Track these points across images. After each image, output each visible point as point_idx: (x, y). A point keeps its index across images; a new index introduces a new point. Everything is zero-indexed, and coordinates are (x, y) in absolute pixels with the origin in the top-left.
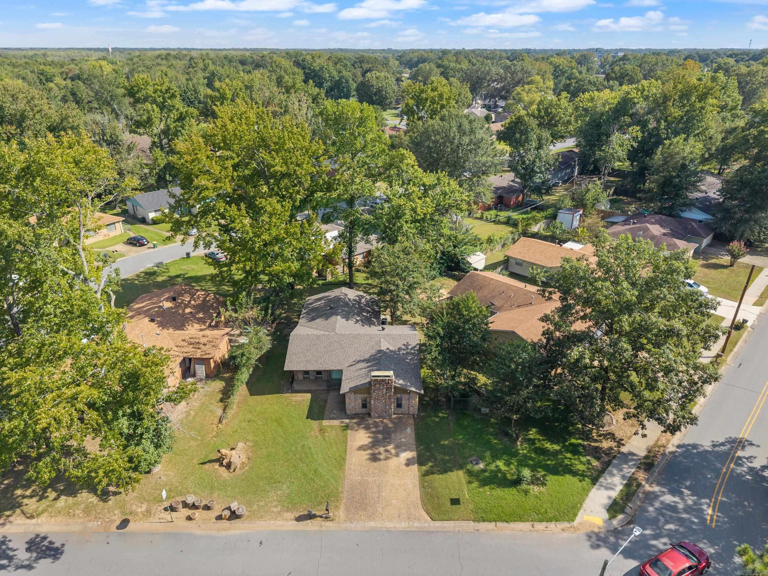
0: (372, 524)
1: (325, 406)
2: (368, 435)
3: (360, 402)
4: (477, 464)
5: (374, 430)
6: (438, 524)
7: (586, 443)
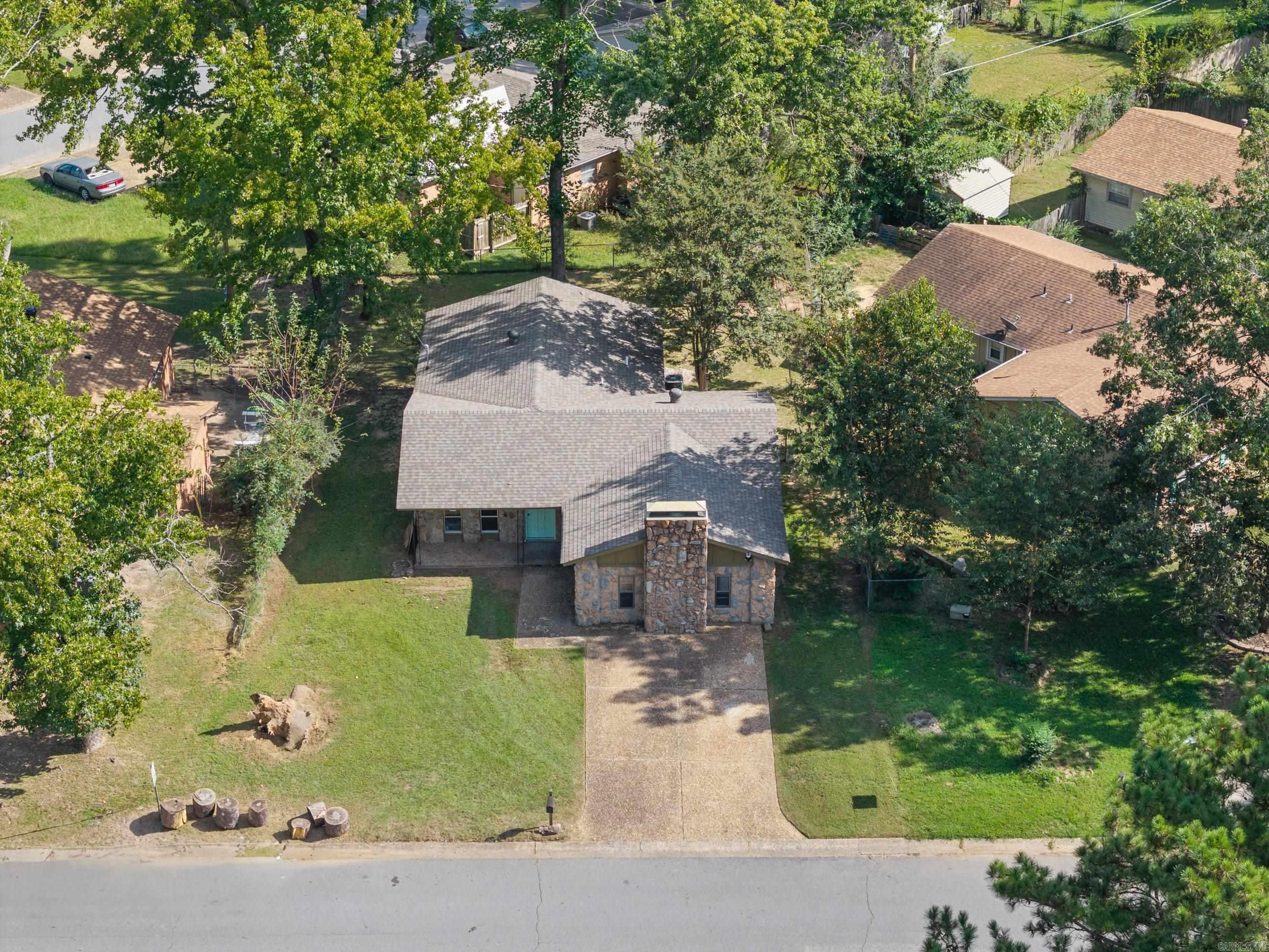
0: (660, 846)
1: (514, 607)
2: (639, 669)
3: (613, 589)
4: (925, 724)
5: (653, 658)
6: (820, 844)
7: (1220, 682)
